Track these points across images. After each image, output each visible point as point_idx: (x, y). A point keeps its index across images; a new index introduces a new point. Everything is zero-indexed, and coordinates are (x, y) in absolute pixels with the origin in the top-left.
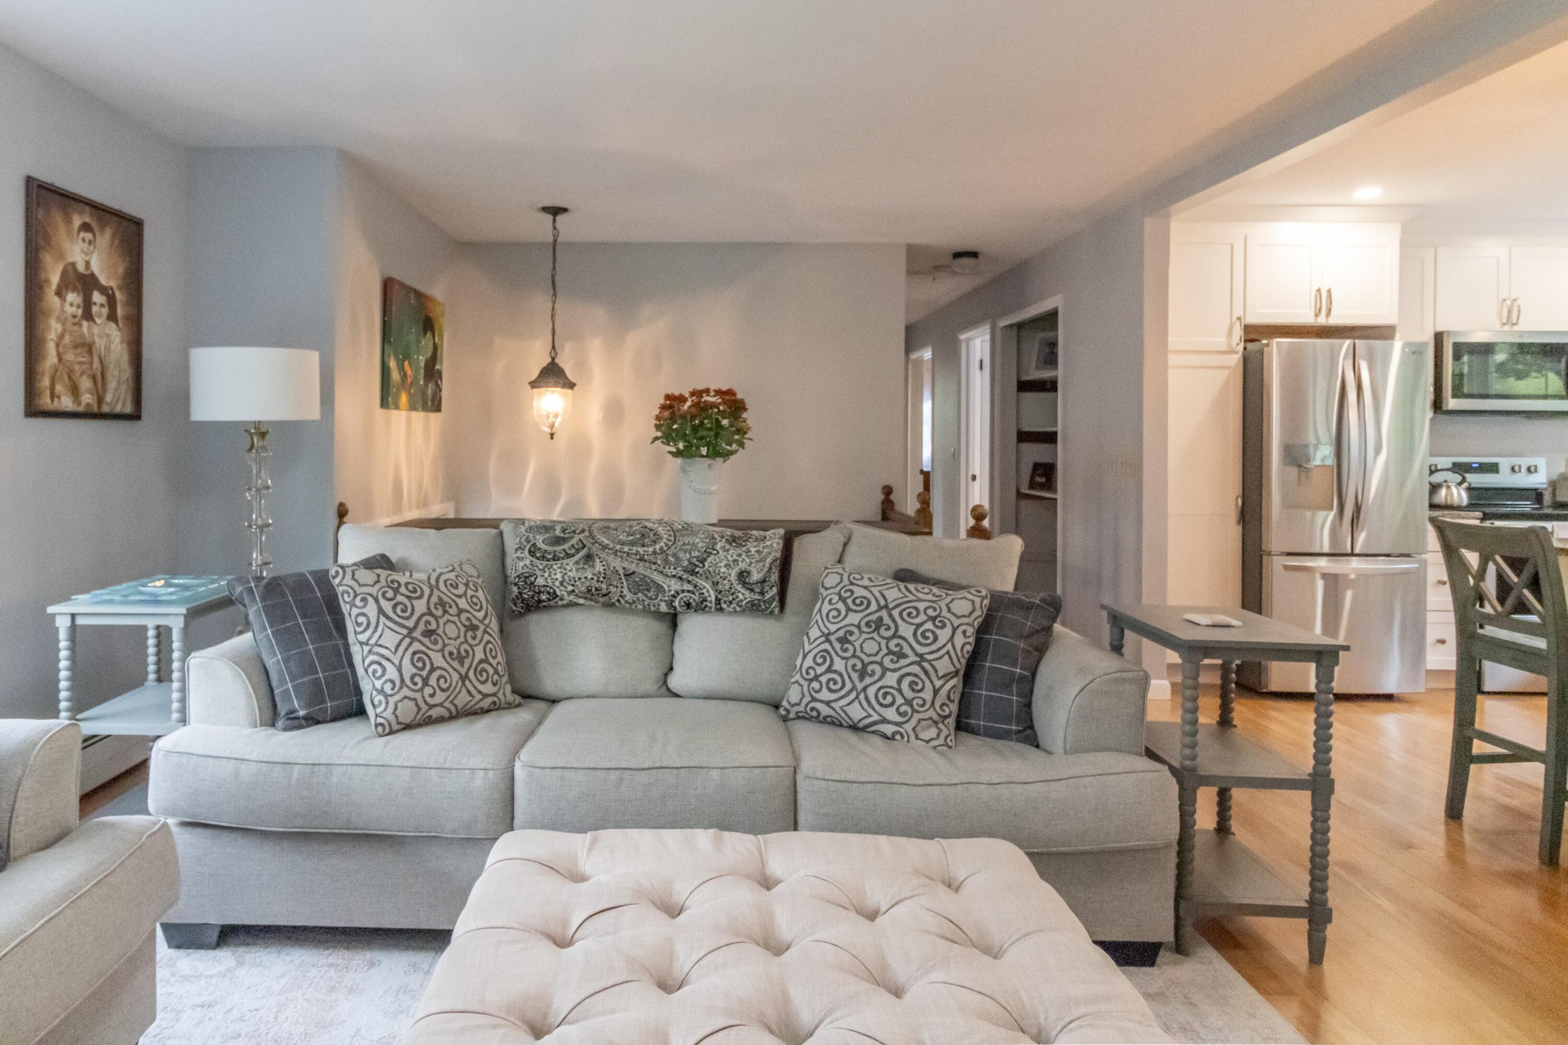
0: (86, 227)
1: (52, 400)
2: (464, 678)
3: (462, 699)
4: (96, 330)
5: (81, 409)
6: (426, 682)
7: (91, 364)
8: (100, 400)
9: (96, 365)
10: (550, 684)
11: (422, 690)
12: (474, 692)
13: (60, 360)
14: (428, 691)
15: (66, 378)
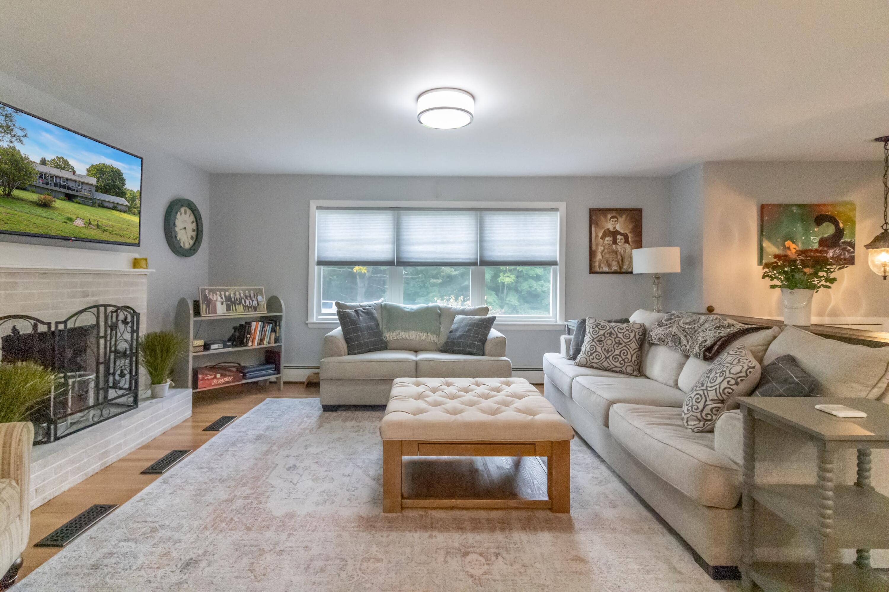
0: (613, 217)
1: (600, 269)
2: (607, 358)
3: (606, 364)
4: (619, 247)
5: (612, 271)
6: (592, 354)
7: (617, 257)
8: (621, 268)
9: (619, 257)
10: (648, 373)
11: (589, 356)
12: (610, 363)
13: (602, 256)
14: (591, 357)
15: (605, 262)
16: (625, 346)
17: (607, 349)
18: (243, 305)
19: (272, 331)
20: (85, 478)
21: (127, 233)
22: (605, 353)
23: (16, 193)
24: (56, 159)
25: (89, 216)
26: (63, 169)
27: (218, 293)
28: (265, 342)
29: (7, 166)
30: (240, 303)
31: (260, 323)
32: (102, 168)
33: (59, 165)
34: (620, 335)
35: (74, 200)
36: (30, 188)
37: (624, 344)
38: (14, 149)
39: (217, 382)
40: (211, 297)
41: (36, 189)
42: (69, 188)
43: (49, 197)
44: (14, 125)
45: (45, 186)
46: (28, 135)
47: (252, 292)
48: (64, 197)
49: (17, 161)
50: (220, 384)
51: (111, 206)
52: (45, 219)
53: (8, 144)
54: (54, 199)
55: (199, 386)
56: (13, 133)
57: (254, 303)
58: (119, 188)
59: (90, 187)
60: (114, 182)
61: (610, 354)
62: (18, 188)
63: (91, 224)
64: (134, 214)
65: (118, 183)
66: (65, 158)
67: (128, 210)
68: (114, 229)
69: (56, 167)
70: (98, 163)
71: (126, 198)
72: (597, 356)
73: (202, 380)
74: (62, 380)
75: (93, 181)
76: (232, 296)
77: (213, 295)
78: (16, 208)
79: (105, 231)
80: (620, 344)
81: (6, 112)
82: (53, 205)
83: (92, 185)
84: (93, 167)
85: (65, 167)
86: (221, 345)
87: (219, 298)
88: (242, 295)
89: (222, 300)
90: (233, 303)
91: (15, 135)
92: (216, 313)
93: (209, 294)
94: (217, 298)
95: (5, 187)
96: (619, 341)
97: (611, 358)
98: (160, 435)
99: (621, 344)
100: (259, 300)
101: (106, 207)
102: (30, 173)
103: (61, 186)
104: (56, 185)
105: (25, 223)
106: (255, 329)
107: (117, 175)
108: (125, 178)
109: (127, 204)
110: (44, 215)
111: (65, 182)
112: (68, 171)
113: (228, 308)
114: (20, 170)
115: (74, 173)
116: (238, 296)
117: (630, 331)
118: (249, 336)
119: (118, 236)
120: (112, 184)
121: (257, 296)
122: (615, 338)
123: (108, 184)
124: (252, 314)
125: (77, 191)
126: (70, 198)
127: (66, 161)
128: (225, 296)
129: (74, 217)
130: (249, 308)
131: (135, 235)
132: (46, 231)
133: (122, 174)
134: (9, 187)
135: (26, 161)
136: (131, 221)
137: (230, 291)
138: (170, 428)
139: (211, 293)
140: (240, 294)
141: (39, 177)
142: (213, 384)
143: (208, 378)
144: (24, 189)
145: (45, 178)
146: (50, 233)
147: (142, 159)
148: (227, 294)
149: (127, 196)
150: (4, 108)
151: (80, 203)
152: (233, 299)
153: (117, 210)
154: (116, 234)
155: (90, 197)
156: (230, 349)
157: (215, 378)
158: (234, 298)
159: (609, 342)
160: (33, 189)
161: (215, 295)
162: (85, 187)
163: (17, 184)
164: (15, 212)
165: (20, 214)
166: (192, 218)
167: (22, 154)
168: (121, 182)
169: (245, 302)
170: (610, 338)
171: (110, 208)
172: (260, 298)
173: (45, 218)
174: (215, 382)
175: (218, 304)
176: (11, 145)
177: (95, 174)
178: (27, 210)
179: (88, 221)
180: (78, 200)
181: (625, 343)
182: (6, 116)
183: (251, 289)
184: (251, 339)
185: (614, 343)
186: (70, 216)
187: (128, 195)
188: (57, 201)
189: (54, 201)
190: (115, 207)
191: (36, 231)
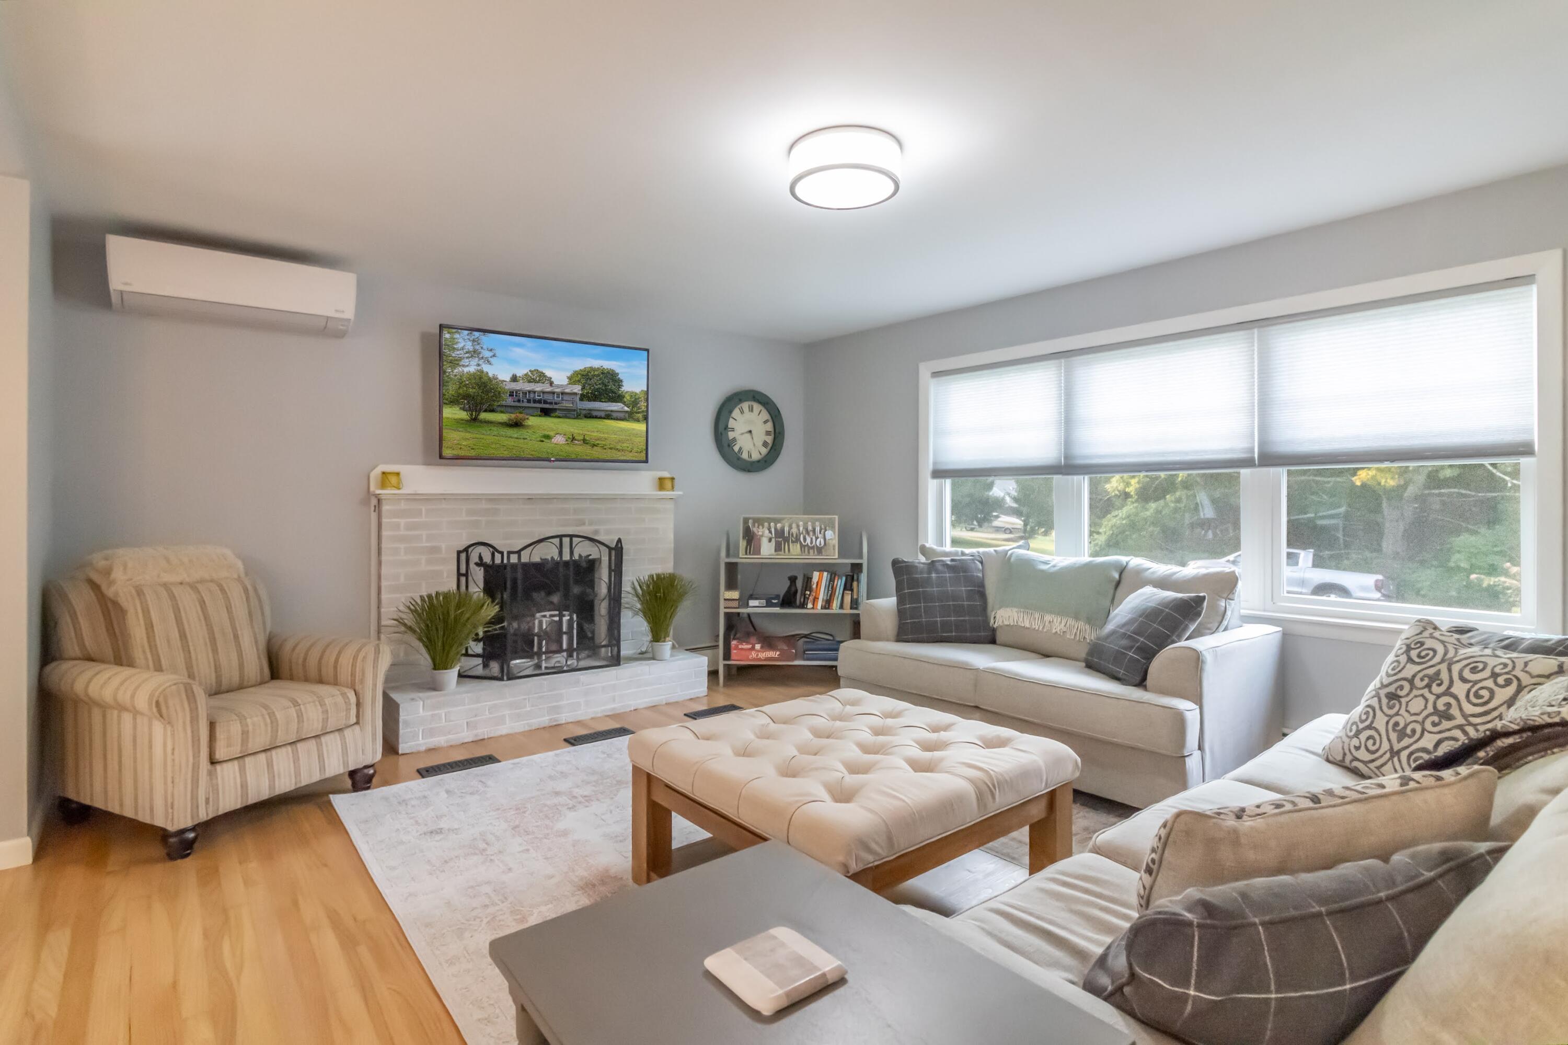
16: (1460, 727)
17: (1402, 725)
18: (801, 543)
19: (845, 589)
20: (527, 728)
21: (628, 445)
22: (1394, 736)
23: (484, 416)
24: (529, 373)
25: (572, 430)
26: (538, 382)
27: (766, 524)
28: (834, 605)
29: (474, 390)
30: (797, 540)
31: (825, 574)
32: (589, 372)
33: (533, 379)
34: (1460, 689)
35: (552, 415)
36: (499, 409)
37: (1460, 720)
38: (482, 371)
39: (757, 655)
40: (755, 530)
41: (505, 409)
42: (545, 402)
43: (521, 416)
44: (482, 348)
45: (517, 404)
46: (497, 355)
47: (817, 524)
48: (539, 413)
49: (484, 383)
50: (760, 660)
51: (603, 414)
52: (517, 440)
53: (476, 367)
54: (527, 417)
55: (733, 656)
56: (481, 356)
57: (818, 540)
58: (613, 392)
59: (573, 397)
60: (606, 386)
61: (1406, 741)
62: (486, 411)
63: (576, 440)
64: (638, 421)
65: (611, 386)
66: (540, 370)
67: (629, 416)
68: (608, 442)
69: (529, 382)
70: (582, 368)
71: (624, 403)
72: (1371, 742)
73: (735, 649)
74: (557, 619)
75: (577, 389)
76: (786, 529)
77: (758, 527)
78: (484, 432)
79: (594, 445)
80: (1446, 715)
81: (473, 337)
82: (526, 424)
83: (575, 394)
84: (576, 373)
85: (539, 380)
86: (764, 602)
87: (767, 532)
88: (801, 529)
89: (770, 535)
90: (786, 540)
91: (482, 358)
92: (759, 553)
93: (754, 526)
94: (763, 532)
95: (472, 411)
96: (1449, 705)
97: (1404, 755)
98: (645, 708)
99: (1450, 718)
100: (827, 538)
101: (596, 417)
102: (499, 393)
103: (535, 401)
104: (529, 401)
105: (494, 446)
106: (817, 583)
107: (612, 377)
108: (621, 378)
109: (626, 409)
110: (516, 436)
111: (540, 396)
112: (543, 383)
113: (778, 548)
114: (488, 392)
115: (551, 384)
116: (794, 530)
117: (1501, 680)
118: (808, 593)
119: (613, 451)
120: (604, 388)
121: (826, 530)
122: (1438, 696)
123: (597, 390)
124: (814, 558)
125: (556, 404)
126: (546, 412)
127: (542, 373)
128: (776, 529)
129: (552, 434)
130: (810, 548)
131: (640, 447)
132: (519, 453)
133: (618, 374)
134: (476, 411)
135: (494, 382)
136: (634, 429)
137: (784, 522)
138: (664, 702)
139: (756, 525)
140: (798, 526)
141: (510, 395)
142: (750, 657)
143: (743, 647)
144: (492, 411)
145: (516, 396)
146: (522, 455)
147: (648, 350)
148: (779, 526)
149: (625, 400)
150: (471, 333)
151: (559, 417)
152: (786, 534)
153: (612, 419)
154: (611, 449)
155: (573, 408)
156: (777, 610)
157: (753, 648)
158: (789, 533)
159: (1416, 705)
160: (502, 409)
161: (761, 527)
162: (566, 397)
163: (484, 407)
164: (482, 436)
165: (488, 437)
166: (765, 415)
167: (491, 375)
168: (617, 384)
169: (805, 539)
170: (1426, 692)
171: (601, 418)
172: (829, 534)
173: (517, 438)
174: (754, 655)
175: (764, 541)
176: (479, 368)
177: (579, 381)
178: (495, 433)
179: (571, 437)
180: (557, 414)
181: (1465, 716)
182: (474, 341)
183: (817, 520)
184: (811, 598)
185: (1430, 709)
186: (547, 433)
187: (627, 398)
188: (531, 418)
189: (528, 419)
190: (608, 416)
191: (506, 454)
